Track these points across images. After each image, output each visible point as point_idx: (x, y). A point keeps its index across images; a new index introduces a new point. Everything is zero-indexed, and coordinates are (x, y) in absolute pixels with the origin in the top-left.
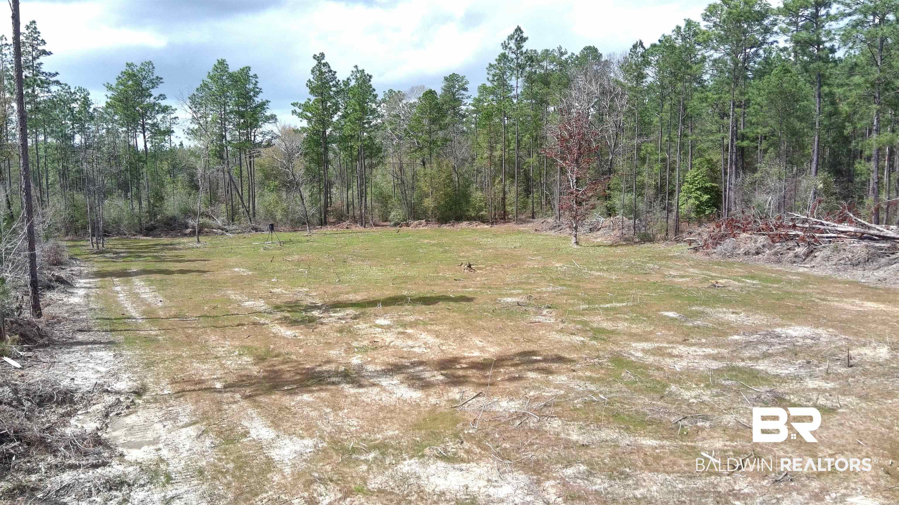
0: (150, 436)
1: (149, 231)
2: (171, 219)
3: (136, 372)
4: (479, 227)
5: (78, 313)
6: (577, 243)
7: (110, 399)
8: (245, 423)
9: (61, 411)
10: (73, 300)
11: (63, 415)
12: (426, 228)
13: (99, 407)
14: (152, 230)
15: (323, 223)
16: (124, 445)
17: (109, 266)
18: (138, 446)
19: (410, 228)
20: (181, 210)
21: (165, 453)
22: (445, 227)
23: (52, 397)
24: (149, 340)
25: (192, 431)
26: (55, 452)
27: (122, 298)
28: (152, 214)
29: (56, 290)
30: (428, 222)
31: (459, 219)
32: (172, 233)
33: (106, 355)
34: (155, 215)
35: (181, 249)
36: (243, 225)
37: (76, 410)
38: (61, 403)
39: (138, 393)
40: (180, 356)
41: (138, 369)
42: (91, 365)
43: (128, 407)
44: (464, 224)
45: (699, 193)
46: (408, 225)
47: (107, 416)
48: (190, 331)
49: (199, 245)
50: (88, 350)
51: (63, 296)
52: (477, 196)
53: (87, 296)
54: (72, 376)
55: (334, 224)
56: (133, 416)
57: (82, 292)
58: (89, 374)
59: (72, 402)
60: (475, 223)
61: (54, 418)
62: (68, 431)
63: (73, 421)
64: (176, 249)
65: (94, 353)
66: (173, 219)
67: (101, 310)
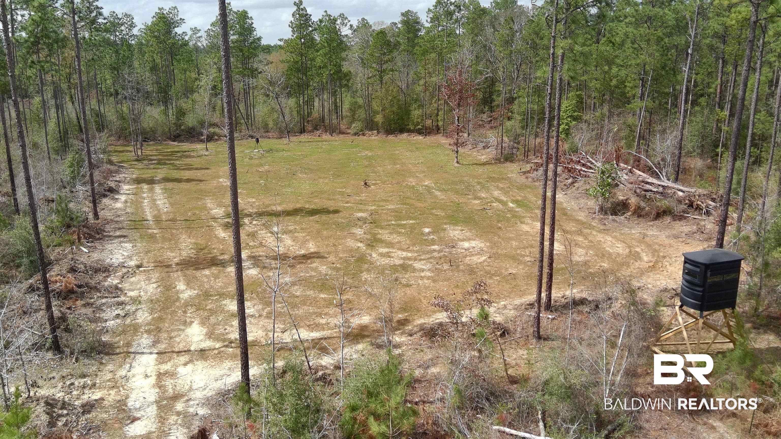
0: (138, 286)
1: (176, 138)
2: (191, 128)
3: (140, 256)
4: (415, 138)
5: (119, 216)
6: (458, 162)
7: (124, 270)
8: (177, 283)
9: (104, 275)
10: (119, 205)
11: (105, 277)
12: (376, 138)
13: (120, 273)
14: (178, 137)
15: (302, 131)
16: (128, 290)
17: (143, 174)
18: (133, 290)
19: (365, 137)
20: (198, 122)
21: (142, 293)
22: (391, 137)
23: (100, 269)
24: (152, 237)
25: (155, 285)
26: (100, 292)
27: (146, 204)
28: (178, 126)
29: (108, 198)
30: (378, 133)
31: (402, 131)
32: (193, 139)
33: (128, 246)
34: (180, 126)
35: (193, 157)
36: (242, 134)
37: (110, 275)
38: (104, 272)
39: (139, 267)
40: (163, 248)
41: (142, 255)
42: (121, 251)
43: (132, 274)
44: (405, 135)
45: (569, 119)
46: (364, 135)
47: (123, 277)
48: (174, 231)
49: (207, 153)
50: (121, 242)
51: (112, 202)
52: (416, 113)
53: (126, 202)
54: (111, 257)
55: (310, 132)
56: (134, 278)
57: (123, 198)
58: (119, 256)
59: (109, 271)
60: (413, 135)
61: (101, 278)
62: (106, 284)
63: (109, 280)
64: (190, 157)
65: (123, 244)
66: (193, 129)
67: (132, 213)
